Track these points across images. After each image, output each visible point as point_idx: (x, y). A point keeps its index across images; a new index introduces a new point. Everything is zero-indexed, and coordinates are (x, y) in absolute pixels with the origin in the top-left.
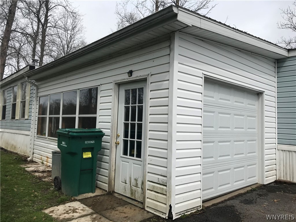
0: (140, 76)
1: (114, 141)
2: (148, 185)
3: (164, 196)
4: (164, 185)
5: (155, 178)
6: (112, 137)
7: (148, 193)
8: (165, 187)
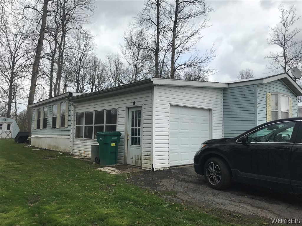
0: (139, 105)
1: (126, 138)
2: (143, 157)
3: (150, 161)
4: (150, 156)
5: (146, 153)
6: (125, 136)
7: (144, 161)
8: (150, 157)
